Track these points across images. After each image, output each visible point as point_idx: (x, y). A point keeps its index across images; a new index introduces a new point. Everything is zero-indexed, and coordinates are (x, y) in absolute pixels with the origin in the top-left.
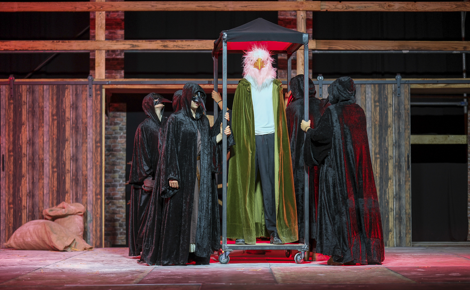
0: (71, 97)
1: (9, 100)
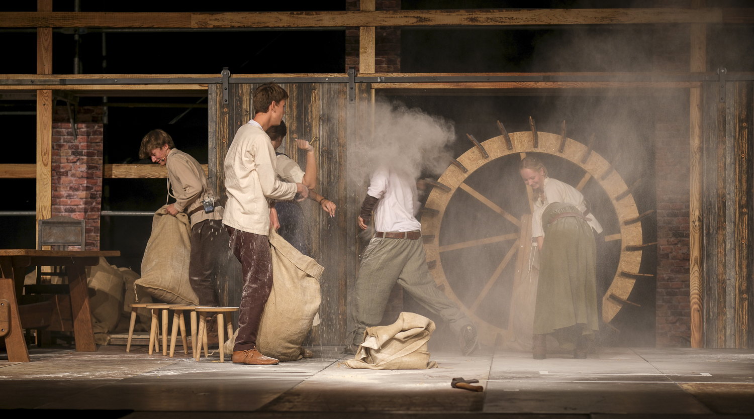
0: (321, 102)
1: (222, 107)
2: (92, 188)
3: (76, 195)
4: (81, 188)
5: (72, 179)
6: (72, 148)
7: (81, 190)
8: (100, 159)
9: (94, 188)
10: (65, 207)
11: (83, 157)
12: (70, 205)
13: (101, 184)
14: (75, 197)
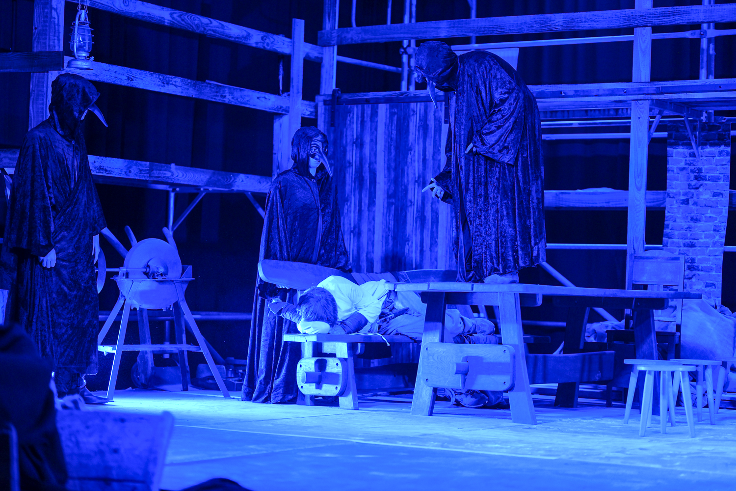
2: (716, 219)
3: (698, 227)
4: (704, 219)
5: (694, 207)
6: (695, 172)
7: (703, 221)
8: (726, 185)
9: (718, 219)
10: (684, 241)
11: (707, 182)
12: (690, 239)
13: (727, 215)
14: (696, 229)
